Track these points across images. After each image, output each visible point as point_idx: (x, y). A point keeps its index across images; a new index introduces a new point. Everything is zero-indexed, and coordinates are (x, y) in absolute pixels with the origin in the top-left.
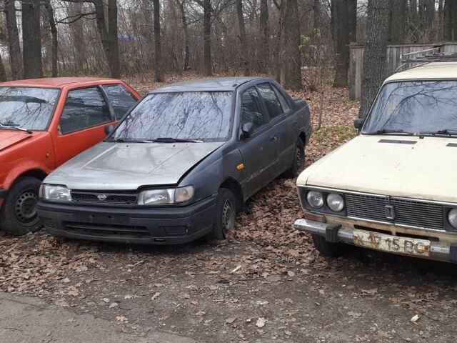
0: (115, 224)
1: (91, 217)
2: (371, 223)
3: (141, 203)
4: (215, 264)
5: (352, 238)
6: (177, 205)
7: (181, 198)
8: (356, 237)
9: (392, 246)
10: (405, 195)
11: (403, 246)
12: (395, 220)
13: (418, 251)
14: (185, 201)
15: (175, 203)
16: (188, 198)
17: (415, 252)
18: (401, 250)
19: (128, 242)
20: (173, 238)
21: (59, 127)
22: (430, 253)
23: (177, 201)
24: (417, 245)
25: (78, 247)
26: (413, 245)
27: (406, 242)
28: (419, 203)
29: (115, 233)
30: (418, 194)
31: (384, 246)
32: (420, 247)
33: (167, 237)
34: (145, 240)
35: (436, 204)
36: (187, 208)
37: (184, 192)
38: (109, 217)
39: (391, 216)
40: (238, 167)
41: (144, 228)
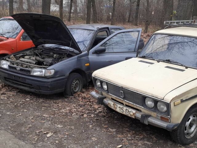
0: (21, 81)
1: (13, 77)
2: (117, 98)
3: (32, 74)
4: (58, 106)
5: (107, 103)
6: (45, 77)
7: (48, 74)
8: (109, 104)
9: (121, 110)
10: (127, 87)
11: (125, 111)
12: (124, 98)
13: (130, 115)
14: (49, 76)
15: (44, 76)
16: (51, 75)
17: (129, 115)
18: (124, 113)
19: (26, 90)
20: (43, 92)
21: (21, 37)
22: (135, 117)
23: (46, 75)
24: (130, 112)
25: (12, 89)
26: (129, 111)
27: (126, 109)
28: (133, 92)
29: (23, 85)
30: (132, 88)
31: (118, 110)
32: (131, 113)
33: (41, 91)
34: (32, 90)
35: (139, 94)
36: (49, 79)
37: (50, 72)
38: (20, 78)
39: (122, 96)
40: (86, 65)
41: (31, 85)
